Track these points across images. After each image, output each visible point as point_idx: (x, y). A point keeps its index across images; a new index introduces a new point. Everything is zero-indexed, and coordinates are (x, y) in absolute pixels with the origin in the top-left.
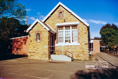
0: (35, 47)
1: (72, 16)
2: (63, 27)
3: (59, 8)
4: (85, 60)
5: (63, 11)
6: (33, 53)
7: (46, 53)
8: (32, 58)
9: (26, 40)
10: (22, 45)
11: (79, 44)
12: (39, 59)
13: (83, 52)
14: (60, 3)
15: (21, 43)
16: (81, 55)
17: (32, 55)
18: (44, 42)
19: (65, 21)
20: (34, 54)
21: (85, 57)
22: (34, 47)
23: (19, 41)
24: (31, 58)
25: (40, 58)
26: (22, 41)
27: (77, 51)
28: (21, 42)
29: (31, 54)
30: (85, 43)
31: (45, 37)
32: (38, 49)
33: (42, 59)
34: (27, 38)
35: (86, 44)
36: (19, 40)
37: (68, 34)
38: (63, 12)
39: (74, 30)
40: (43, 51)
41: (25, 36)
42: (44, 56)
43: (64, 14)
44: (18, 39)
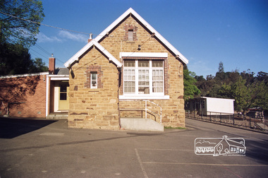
0: (86, 101)
1: (153, 41)
2: (134, 60)
3: (127, 19)
4: (179, 128)
5: (136, 28)
6: (81, 114)
7: (113, 115)
8: (78, 125)
9: (36, 83)
10: (24, 94)
11: (167, 97)
12: (98, 128)
13: (175, 112)
14: (131, 11)
15: (21, 91)
16: (172, 118)
17: (78, 120)
18: (109, 91)
19: (139, 49)
20: (83, 117)
21: (179, 122)
22: (84, 102)
23: (15, 86)
24: (76, 127)
25: (98, 125)
26: (24, 86)
27: (164, 110)
28: (21, 88)
29: (77, 117)
30: (178, 95)
31: (109, 79)
32: (94, 107)
33: (103, 128)
34: (38, 78)
35: (180, 97)
36: (15, 82)
37: (144, 77)
38: (136, 30)
39: (156, 68)
40: (107, 111)
41: (33, 75)
42: (109, 121)
43: (138, 35)
44: (11, 79)
